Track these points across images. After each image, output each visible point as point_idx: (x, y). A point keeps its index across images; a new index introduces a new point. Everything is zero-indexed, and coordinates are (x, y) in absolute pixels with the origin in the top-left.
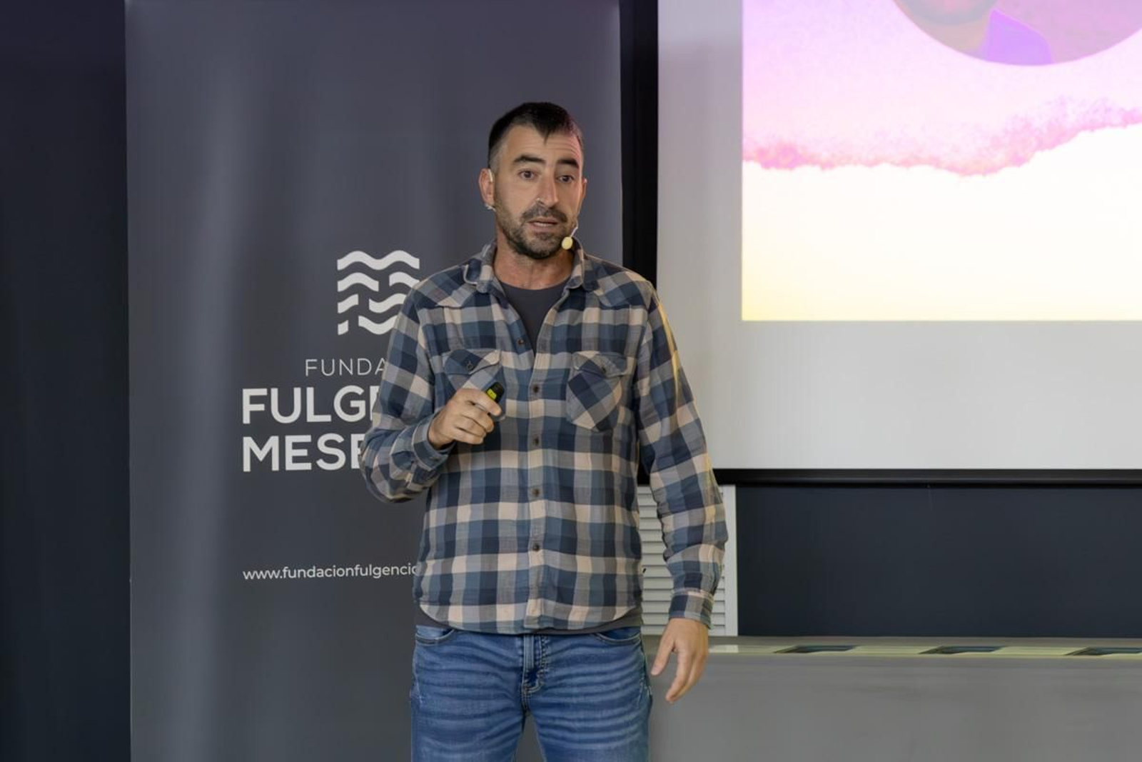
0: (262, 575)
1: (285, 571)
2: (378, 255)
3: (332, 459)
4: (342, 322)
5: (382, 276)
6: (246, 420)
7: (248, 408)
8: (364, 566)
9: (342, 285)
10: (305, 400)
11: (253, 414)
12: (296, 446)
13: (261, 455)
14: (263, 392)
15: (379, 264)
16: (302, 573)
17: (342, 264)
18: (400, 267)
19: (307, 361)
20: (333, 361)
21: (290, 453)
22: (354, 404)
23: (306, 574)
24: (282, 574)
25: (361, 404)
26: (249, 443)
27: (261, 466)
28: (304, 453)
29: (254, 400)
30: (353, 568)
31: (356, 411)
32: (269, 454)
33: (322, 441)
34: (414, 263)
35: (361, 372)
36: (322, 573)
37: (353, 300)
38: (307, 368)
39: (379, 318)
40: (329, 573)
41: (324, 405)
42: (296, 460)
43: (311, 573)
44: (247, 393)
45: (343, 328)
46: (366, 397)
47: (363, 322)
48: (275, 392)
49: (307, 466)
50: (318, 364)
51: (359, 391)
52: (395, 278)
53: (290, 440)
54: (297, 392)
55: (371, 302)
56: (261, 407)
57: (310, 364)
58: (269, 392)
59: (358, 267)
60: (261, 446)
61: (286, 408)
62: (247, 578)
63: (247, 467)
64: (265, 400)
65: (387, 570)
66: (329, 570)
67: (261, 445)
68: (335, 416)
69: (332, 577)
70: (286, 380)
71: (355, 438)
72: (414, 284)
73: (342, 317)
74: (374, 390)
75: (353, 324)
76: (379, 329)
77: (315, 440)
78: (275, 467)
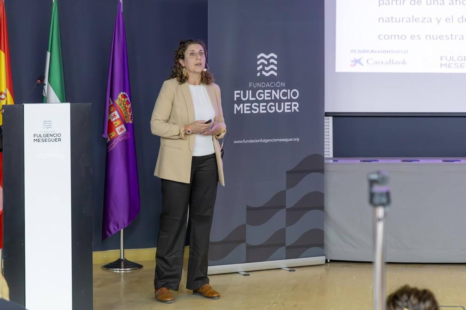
0: (238, 142)
2: (267, 55)
3: (255, 110)
4: (258, 73)
5: (268, 60)
6: (235, 99)
7: (236, 96)
8: (263, 139)
9: (259, 63)
10: (249, 93)
11: (237, 98)
12: (247, 106)
13: (238, 109)
14: (239, 92)
15: (267, 57)
16: (248, 141)
17: (259, 57)
18: (272, 58)
19: (250, 83)
20: (256, 83)
21: (245, 108)
22: (261, 95)
24: (243, 142)
26: (236, 106)
27: (238, 112)
28: (249, 108)
29: (237, 94)
30: (260, 140)
31: (261, 97)
32: (240, 109)
33: (253, 105)
34: (276, 57)
35: (263, 86)
36: (253, 141)
37: (261, 67)
38: (250, 85)
39: (267, 72)
40: (254, 141)
41: (254, 96)
42: (247, 110)
43: (250, 141)
44: (236, 92)
45: (259, 74)
46: (264, 93)
47: (264, 73)
48: (242, 92)
49: (249, 112)
50: (252, 84)
51: (262, 91)
53: (245, 105)
54: (247, 91)
55: (265, 67)
56: (238, 96)
57: (251, 84)
58: (241, 92)
59: (262, 58)
61: (245, 97)
62: (235, 143)
63: (235, 113)
64: (240, 94)
65: (268, 141)
66: (255, 140)
67: (239, 106)
68: (256, 98)
69: (255, 142)
70: (245, 89)
71: (261, 104)
72: (276, 62)
73: (258, 71)
74: (266, 91)
75: (261, 73)
76: (267, 75)
77: (251, 105)
78: (242, 112)
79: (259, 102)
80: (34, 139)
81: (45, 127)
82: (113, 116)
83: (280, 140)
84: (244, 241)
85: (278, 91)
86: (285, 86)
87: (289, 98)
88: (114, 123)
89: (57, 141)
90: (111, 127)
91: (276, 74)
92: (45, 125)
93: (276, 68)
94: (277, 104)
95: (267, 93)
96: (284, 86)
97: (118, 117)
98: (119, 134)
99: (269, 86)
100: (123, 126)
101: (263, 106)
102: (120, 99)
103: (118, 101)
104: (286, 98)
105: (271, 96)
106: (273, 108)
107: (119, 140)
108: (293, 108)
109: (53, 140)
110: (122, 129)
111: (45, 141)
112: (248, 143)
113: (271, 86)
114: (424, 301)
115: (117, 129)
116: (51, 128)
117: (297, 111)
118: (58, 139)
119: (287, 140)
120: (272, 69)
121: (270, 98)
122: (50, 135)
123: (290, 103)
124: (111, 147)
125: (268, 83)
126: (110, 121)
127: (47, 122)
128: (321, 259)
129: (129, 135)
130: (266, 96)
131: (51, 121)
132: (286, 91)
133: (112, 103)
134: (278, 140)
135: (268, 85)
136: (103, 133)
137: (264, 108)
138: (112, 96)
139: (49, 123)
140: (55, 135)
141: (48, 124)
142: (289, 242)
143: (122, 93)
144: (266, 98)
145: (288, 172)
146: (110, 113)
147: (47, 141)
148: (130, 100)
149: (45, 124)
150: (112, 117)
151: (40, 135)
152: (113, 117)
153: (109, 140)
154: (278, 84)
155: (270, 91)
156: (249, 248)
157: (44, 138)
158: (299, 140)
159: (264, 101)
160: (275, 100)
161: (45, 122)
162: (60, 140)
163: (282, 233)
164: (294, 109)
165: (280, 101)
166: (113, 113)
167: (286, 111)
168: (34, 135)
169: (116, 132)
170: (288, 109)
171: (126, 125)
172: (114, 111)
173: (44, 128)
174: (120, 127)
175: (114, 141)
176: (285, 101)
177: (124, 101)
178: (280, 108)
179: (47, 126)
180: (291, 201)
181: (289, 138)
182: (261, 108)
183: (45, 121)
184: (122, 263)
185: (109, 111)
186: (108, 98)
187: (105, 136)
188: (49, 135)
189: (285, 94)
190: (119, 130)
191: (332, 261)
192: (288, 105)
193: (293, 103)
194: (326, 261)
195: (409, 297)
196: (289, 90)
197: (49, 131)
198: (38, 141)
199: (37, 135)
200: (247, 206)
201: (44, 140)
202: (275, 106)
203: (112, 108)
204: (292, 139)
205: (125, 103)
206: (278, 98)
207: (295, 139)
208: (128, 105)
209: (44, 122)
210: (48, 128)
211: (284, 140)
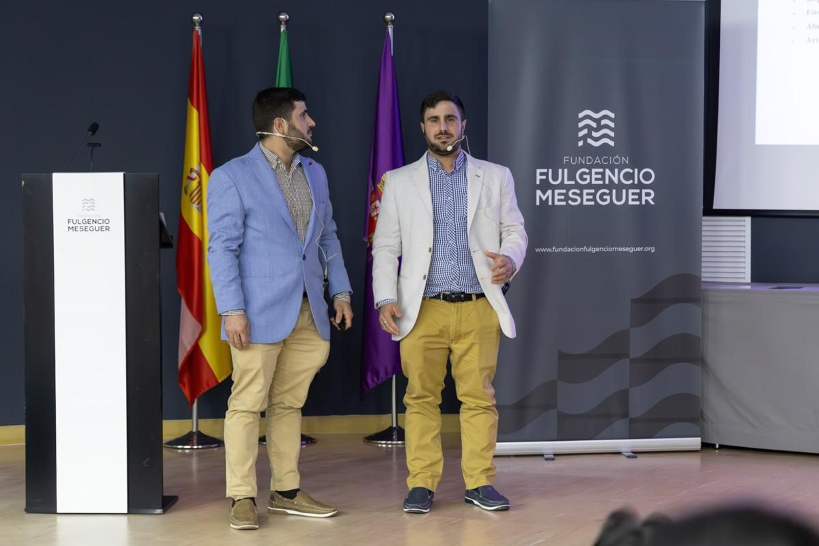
0: (543, 250)
1: (554, 248)
2: (597, 112)
3: (575, 200)
4: (580, 140)
5: (598, 121)
6: (538, 183)
7: (539, 177)
8: (588, 247)
9: (581, 125)
10: (563, 175)
11: (541, 180)
13: (544, 198)
14: (545, 171)
15: (597, 116)
16: (561, 250)
17: (581, 115)
18: (606, 117)
21: (557, 197)
22: (585, 176)
23: (563, 250)
24: (552, 250)
25: (588, 177)
26: (539, 193)
27: (544, 203)
28: (563, 197)
29: (541, 174)
30: (583, 247)
32: (548, 198)
34: (612, 115)
36: (570, 250)
39: (596, 139)
40: (573, 250)
41: (572, 177)
43: (565, 250)
44: (538, 171)
45: (581, 143)
46: (590, 173)
47: (590, 141)
48: (550, 171)
49: (564, 203)
50: (569, 159)
51: (587, 171)
52: (604, 122)
53: (557, 192)
54: (560, 171)
55: (593, 132)
56: (544, 177)
57: (566, 159)
58: (548, 171)
59: (588, 117)
60: (544, 194)
62: (537, 251)
63: (538, 203)
65: (598, 249)
66: (573, 248)
69: (574, 252)
71: (585, 191)
72: (612, 125)
73: (580, 139)
74: (594, 171)
75: (585, 142)
76: (596, 144)
77: (568, 192)
78: (550, 203)
79: (581, 188)
80: (69, 227)
81: (84, 208)
82: (374, 208)
83: (620, 249)
84: (554, 406)
85: (616, 170)
86: (629, 162)
87: (636, 182)
88: (375, 219)
89: (104, 231)
90: (372, 225)
91: (612, 143)
92: (84, 206)
93: (612, 134)
94: (614, 191)
96: (627, 162)
99: (599, 162)
103: (381, 185)
104: (631, 182)
105: (603, 179)
106: (608, 197)
108: (644, 198)
109: (97, 229)
111: (86, 231)
112: (561, 252)
113: (604, 162)
116: (94, 210)
117: (652, 203)
118: (104, 228)
119: (631, 250)
120: (605, 136)
121: (601, 182)
122: (93, 220)
123: (638, 191)
125: (597, 158)
127: (89, 200)
128: (695, 442)
130: (594, 177)
131: (94, 200)
132: (631, 171)
133: (373, 188)
134: (615, 248)
136: (364, 235)
138: (375, 178)
139: (91, 203)
140: (100, 222)
141: (89, 203)
142: (634, 413)
144: (594, 182)
145: (632, 300)
146: (371, 202)
147: (88, 230)
149: (85, 204)
150: (372, 210)
151: (77, 221)
154: (617, 160)
155: (601, 170)
156: (562, 417)
157: (84, 225)
158: (654, 250)
159: (590, 186)
161: (85, 201)
162: (108, 229)
163: (623, 397)
164: (646, 201)
165: (620, 187)
166: (374, 204)
167: (631, 203)
168: (69, 220)
172: (374, 201)
173: (83, 210)
176: (628, 187)
178: (619, 198)
179: (88, 207)
180: (638, 347)
181: (636, 246)
182: (585, 197)
183: (86, 199)
184: (395, 433)
185: (371, 200)
186: (370, 181)
187: (365, 240)
188: (91, 221)
189: (629, 176)
193: (644, 191)
194: (706, 446)
196: (636, 170)
197: (92, 215)
198: (75, 229)
199: (73, 220)
200: (559, 351)
201: (84, 228)
202: (610, 194)
203: (373, 197)
204: (642, 248)
206: (616, 182)
207: (647, 249)
209: (83, 200)
210: (89, 210)
211: (627, 249)
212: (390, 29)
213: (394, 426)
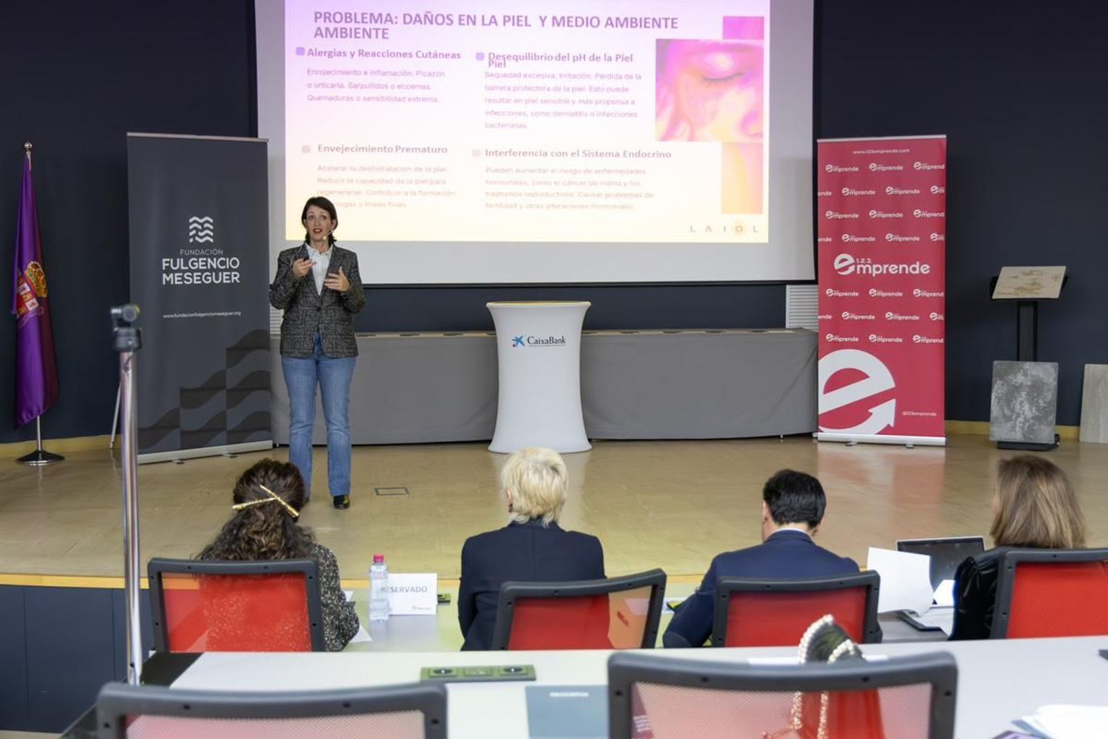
0: (168, 316)
1: (175, 315)
2: (201, 218)
3: (188, 280)
5: (202, 224)
6: (164, 268)
7: (164, 265)
8: (198, 313)
9: (191, 227)
10: (180, 262)
11: (166, 267)
12: (178, 276)
13: (168, 279)
14: (168, 260)
15: (201, 221)
17: (191, 220)
18: (207, 222)
19: (181, 250)
20: (188, 250)
21: (176, 279)
22: (195, 264)
23: (181, 316)
25: (196, 264)
26: (164, 275)
27: (168, 283)
28: (180, 279)
29: (166, 262)
30: (195, 314)
31: (195, 266)
32: (170, 280)
33: (185, 275)
34: (211, 221)
35: (197, 254)
36: (185, 316)
37: (194, 232)
38: (181, 253)
39: (201, 237)
41: (186, 264)
42: (178, 281)
43: (183, 316)
44: (164, 260)
45: (191, 240)
46: (198, 262)
47: (197, 239)
48: (172, 260)
49: (181, 283)
50: (184, 252)
51: (196, 259)
52: (206, 225)
53: (176, 275)
54: (178, 260)
55: (199, 232)
56: (168, 265)
58: (170, 260)
59: (195, 222)
61: (175, 266)
62: (164, 317)
63: (164, 283)
64: (169, 262)
65: (204, 315)
66: (188, 314)
67: (168, 276)
68: (189, 268)
69: (189, 317)
70: (175, 257)
71: (195, 274)
72: (211, 227)
73: (191, 237)
74: (200, 259)
75: (194, 239)
76: (201, 241)
77: (183, 275)
78: (172, 283)
79: (192, 271)
82: (22, 289)
83: (219, 314)
84: (177, 426)
85: (215, 259)
87: (228, 267)
88: (24, 297)
90: (20, 302)
91: (212, 240)
93: (212, 234)
94: (214, 274)
95: (202, 261)
96: (222, 254)
97: (28, 289)
98: (30, 309)
99: (204, 253)
100: (34, 300)
101: (197, 276)
102: (31, 269)
103: (28, 271)
104: (224, 267)
105: (206, 265)
106: (209, 278)
107: (31, 316)
108: (233, 278)
110: (33, 304)
113: (207, 253)
114: (285, 476)
115: (28, 304)
117: (238, 281)
119: (226, 314)
120: (207, 235)
121: (205, 268)
123: (229, 273)
124: (21, 324)
125: (202, 250)
126: (18, 294)
128: (268, 444)
129: (43, 310)
130: (200, 264)
132: (224, 259)
133: (20, 274)
134: (216, 314)
135: (202, 252)
136: (11, 308)
137: (199, 278)
138: (22, 267)
142: (230, 427)
143: (32, 262)
144: (201, 268)
145: (229, 350)
146: (19, 285)
148: (44, 270)
150: (20, 290)
152: (22, 291)
153: (18, 316)
154: (215, 252)
155: (205, 259)
156: (183, 433)
158: (240, 314)
159: (198, 270)
160: (212, 270)
163: (222, 417)
164: (235, 280)
165: (217, 271)
166: (22, 286)
167: (225, 281)
169: (26, 306)
170: (227, 280)
171: (39, 299)
172: (22, 283)
174: (31, 301)
175: (24, 317)
176: (223, 271)
177: (35, 272)
178: (217, 279)
180: (232, 381)
181: (229, 311)
182: (195, 278)
184: (40, 455)
185: (18, 283)
186: (16, 269)
187: (14, 312)
189: (223, 263)
190: (31, 305)
191: (281, 446)
192: (227, 275)
193: (233, 273)
194: (274, 446)
195: (266, 472)
196: (228, 259)
200: (180, 387)
202: (211, 276)
203: (21, 281)
204: (233, 313)
205: (36, 274)
206: (215, 267)
207: (236, 313)
208: (40, 276)
211: (223, 314)
212: (29, 154)
213: (40, 449)
